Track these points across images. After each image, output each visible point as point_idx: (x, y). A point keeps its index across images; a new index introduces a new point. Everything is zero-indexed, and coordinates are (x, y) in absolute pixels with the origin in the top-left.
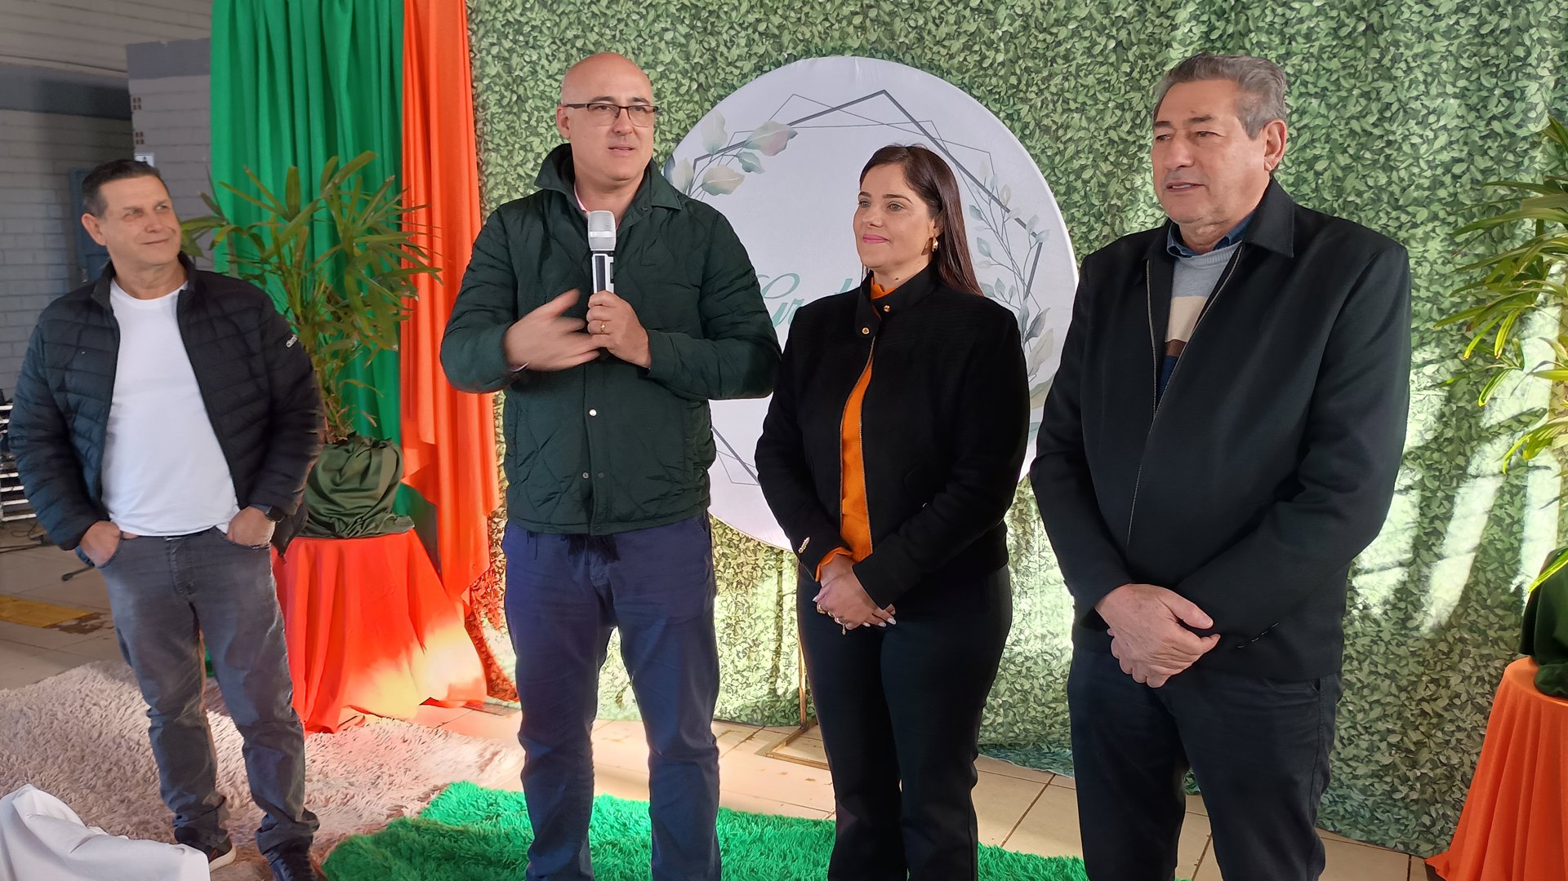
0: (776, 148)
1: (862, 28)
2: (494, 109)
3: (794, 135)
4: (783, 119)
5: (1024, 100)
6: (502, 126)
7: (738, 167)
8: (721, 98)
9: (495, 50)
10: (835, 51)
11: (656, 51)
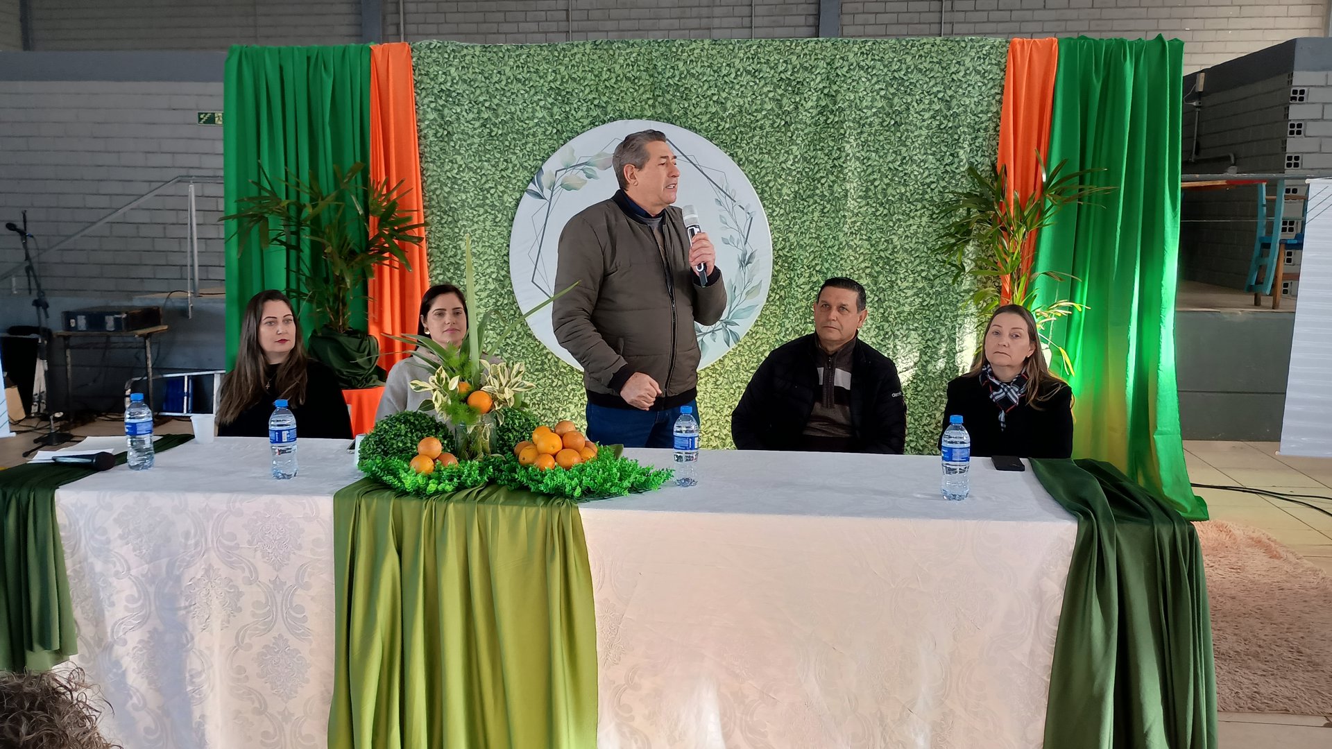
0: (606, 166)
2: (432, 139)
4: (610, 151)
6: (437, 149)
7: (580, 176)
8: (570, 138)
11: (534, 111)
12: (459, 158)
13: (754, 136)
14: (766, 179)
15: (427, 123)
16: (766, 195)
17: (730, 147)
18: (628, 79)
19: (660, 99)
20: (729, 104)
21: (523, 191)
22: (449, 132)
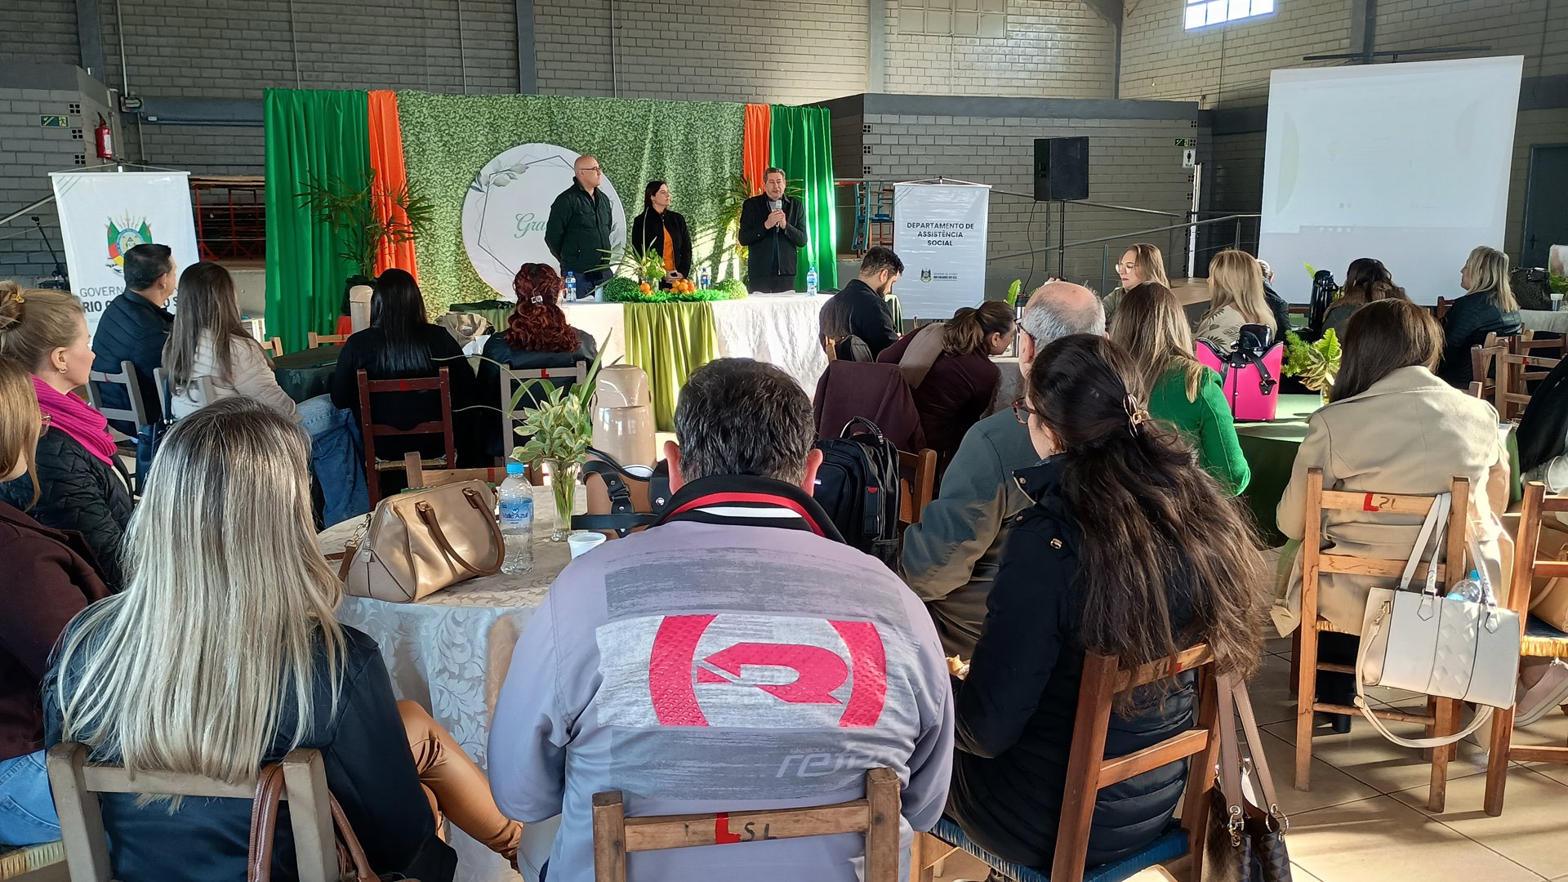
0: (522, 172)
1: (551, 135)
2: (412, 153)
3: (529, 168)
4: (524, 162)
9: (412, 132)
10: (540, 142)
11: (477, 137)
12: (430, 166)
13: (612, 155)
15: (408, 143)
19: (555, 131)
21: (470, 186)
22: (423, 149)
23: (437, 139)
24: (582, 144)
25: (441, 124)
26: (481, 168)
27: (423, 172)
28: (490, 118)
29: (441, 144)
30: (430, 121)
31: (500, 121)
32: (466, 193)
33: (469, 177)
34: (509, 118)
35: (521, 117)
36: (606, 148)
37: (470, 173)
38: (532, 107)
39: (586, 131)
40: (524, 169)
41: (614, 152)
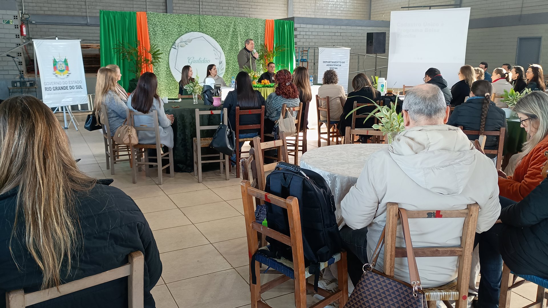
0: (190, 42)
1: (199, 29)
2: (152, 35)
3: (192, 41)
4: (191, 39)
5: (218, 39)
6: (153, 37)
7: (185, 44)
8: (181, 36)
9: (152, 27)
10: (195, 31)
11: (174, 29)
12: (158, 39)
13: (220, 36)
14: (223, 46)
15: (150, 31)
16: (223, 49)
17: (216, 38)
18: (194, 23)
19: (201, 28)
20: (215, 30)
21: (172, 47)
22: (156, 33)
23: (160, 30)
24: (210, 32)
25: (162, 24)
26: (175, 40)
27: (156, 42)
28: (179, 22)
29: (162, 32)
30: (158, 23)
31: (182, 24)
32: (170, 50)
33: (171, 44)
34: (185, 22)
35: (189, 22)
36: (218, 34)
37: (172, 42)
38: (193, 19)
39: (212, 28)
40: (190, 41)
41: (221, 35)
